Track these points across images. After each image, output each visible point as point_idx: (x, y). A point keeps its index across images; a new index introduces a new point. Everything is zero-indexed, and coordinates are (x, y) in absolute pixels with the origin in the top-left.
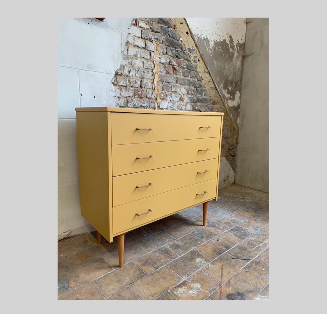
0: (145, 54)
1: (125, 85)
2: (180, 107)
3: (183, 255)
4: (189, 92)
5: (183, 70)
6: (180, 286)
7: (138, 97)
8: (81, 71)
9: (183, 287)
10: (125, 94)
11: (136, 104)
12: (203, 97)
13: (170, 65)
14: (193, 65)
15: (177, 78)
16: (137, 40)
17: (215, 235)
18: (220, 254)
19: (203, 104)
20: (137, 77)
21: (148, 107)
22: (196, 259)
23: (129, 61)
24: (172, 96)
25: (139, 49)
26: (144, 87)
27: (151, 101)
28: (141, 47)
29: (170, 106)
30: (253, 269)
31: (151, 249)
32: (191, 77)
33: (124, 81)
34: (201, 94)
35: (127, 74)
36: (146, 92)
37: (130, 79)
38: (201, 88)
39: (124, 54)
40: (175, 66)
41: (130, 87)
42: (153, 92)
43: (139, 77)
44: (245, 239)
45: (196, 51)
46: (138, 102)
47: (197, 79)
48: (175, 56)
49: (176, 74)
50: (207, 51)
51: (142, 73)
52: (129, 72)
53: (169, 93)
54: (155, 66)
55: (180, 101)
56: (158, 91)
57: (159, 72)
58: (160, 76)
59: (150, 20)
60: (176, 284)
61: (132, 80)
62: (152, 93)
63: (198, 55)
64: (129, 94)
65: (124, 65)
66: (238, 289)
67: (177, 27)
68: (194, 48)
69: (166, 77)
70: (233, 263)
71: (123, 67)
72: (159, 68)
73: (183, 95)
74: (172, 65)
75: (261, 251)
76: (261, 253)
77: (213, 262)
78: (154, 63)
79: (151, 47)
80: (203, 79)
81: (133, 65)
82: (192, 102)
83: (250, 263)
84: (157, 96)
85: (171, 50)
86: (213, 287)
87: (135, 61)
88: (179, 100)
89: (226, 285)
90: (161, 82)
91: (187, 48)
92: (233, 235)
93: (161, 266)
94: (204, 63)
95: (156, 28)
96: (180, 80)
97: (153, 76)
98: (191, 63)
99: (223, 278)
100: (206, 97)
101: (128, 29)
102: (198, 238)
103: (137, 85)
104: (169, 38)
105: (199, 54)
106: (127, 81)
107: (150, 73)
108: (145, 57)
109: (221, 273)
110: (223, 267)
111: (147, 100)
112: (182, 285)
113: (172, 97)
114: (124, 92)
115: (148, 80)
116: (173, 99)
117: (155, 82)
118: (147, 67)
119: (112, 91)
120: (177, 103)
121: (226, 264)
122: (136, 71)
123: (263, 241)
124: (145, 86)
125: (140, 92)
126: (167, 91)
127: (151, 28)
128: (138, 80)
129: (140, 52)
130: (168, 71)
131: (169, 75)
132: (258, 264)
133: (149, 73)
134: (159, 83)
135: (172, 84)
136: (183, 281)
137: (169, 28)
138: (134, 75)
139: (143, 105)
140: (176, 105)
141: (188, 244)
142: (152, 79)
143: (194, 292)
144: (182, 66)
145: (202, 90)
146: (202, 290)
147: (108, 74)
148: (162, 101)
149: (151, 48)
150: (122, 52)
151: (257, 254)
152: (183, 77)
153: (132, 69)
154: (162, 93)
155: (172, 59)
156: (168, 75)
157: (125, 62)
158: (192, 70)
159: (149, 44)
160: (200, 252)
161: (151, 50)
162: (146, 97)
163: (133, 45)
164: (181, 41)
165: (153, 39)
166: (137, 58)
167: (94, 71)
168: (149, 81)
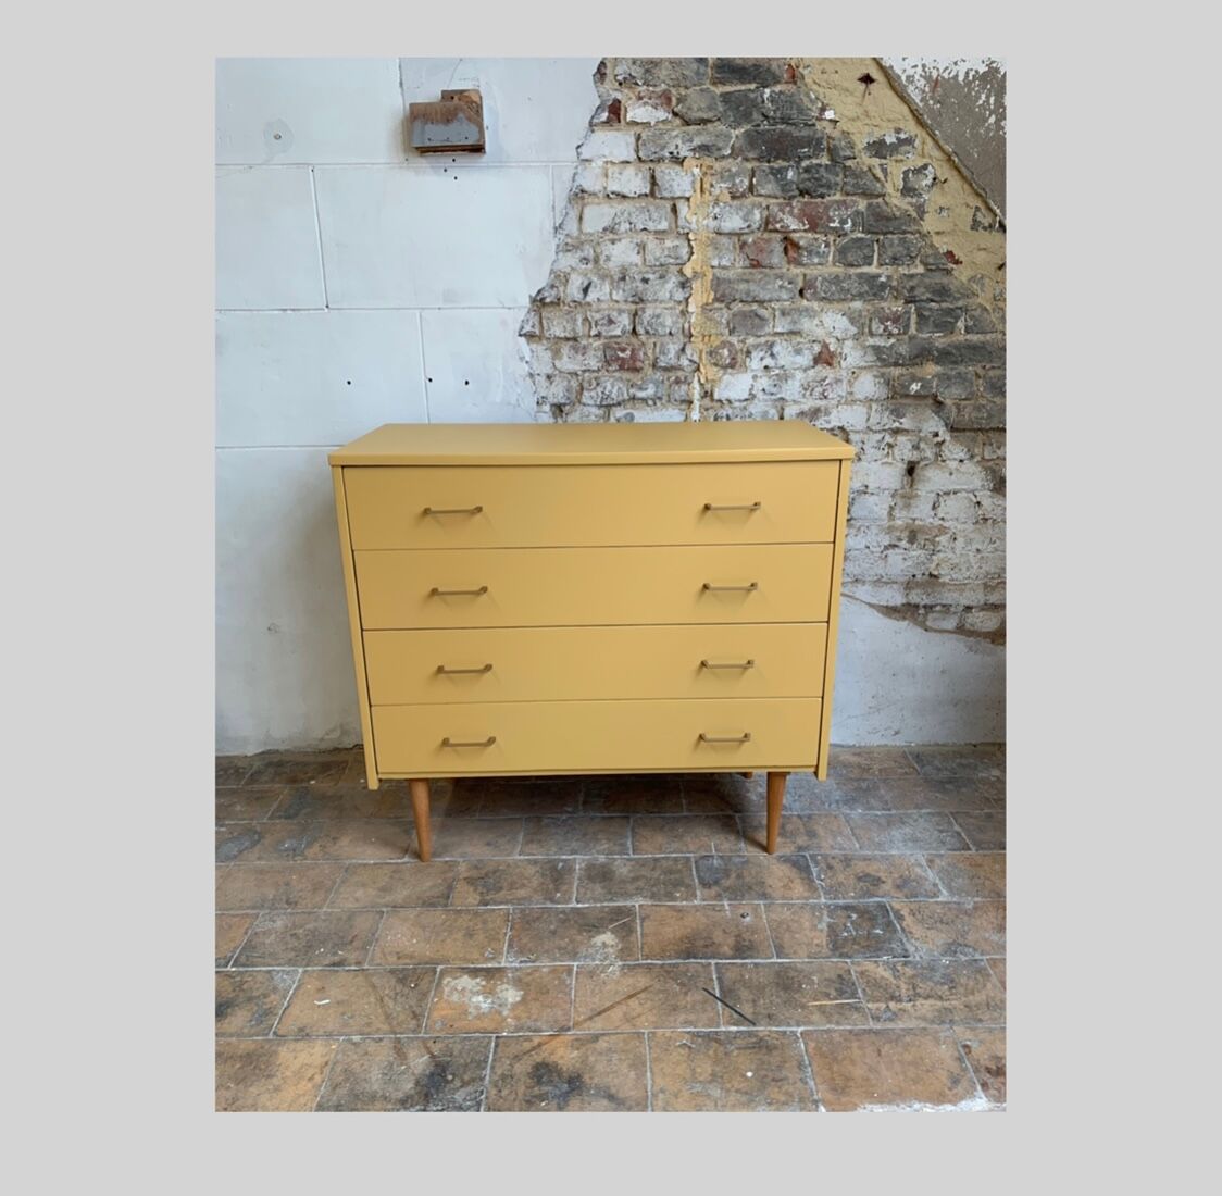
0: (650, 215)
1: (568, 336)
2: (819, 389)
3: (586, 905)
4: (870, 327)
5: (838, 240)
6: (474, 972)
7: (621, 368)
8: (425, 314)
9: (478, 980)
10: (568, 363)
11: (611, 392)
12: (961, 337)
13: (771, 231)
14: (899, 209)
15: (805, 275)
16: (616, 175)
17: (764, 896)
18: (689, 958)
19: (962, 368)
20: (617, 302)
21: (660, 398)
22: (604, 933)
23: (586, 253)
24: (776, 349)
25: (626, 205)
26: (647, 332)
27: (673, 378)
28: (632, 195)
29: (764, 390)
30: (715, 1051)
31: (534, 852)
32: (881, 265)
33: (565, 323)
34: (947, 327)
35: (578, 296)
36: (654, 350)
37: (589, 313)
38: (942, 301)
39: (567, 235)
40: (794, 231)
41: (591, 340)
42: (685, 345)
43: (626, 301)
44: (850, 957)
45: (917, 143)
46: (621, 386)
47: (925, 264)
48: (797, 192)
49: (800, 264)
50: (988, 130)
51: (640, 285)
52: (586, 291)
53: (763, 340)
54: (694, 250)
55: (819, 367)
56: (707, 338)
57: (713, 267)
58: (718, 285)
59: (674, 86)
60: (473, 963)
61: (597, 316)
62: (683, 350)
63: (930, 157)
64: (586, 362)
65: (568, 270)
66: (592, 1068)
67: (805, 72)
68: (903, 136)
69: (747, 281)
70: (684, 1002)
71: (560, 278)
72: (710, 254)
73: (839, 340)
74: (776, 231)
75: (838, 1023)
76: (828, 1031)
77: (632, 968)
78: (689, 241)
79: (675, 184)
80: (957, 262)
81: (602, 262)
82: (885, 366)
83: (738, 1032)
84: (700, 358)
85: (775, 175)
86: (539, 1024)
87: (607, 249)
88: (812, 364)
89: (577, 1040)
90: (723, 305)
91: (861, 142)
92: (823, 926)
93: (501, 903)
94: (971, 185)
95: (700, 109)
96: (818, 284)
97: (683, 288)
98: (887, 204)
99: (596, 1019)
100: (975, 338)
101: (579, 147)
102: (696, 880)
103: (615, 329)
104: (765, 126)
105: (937, 154)
106: (575, 320)
107: (673, 281)
108: (651, 226)
109: (608, 1004)
110: (642, 995)
111: (658, 375)
112: (484, 973)
113: (772, 355)
114: (565, 358)
115: (663, 305)
116: (781, 362)
117: (691, 308)
118: (657, 260)
119: (522, 358)
120: (799, 375)
121: (660, 991)
122: (612, 284)
123: (905, 999)
124: (649, 328)
125: (628, 353)
126: (747, 334)
127: (675, 114)
128: (620, 312)
129: (630, 214)
130: (759, 257)
131: (761, 273)
132: (756, 1050)
133: (667, 282)
134: (711, 310)
135: (776, 305)
136: (497, 965)
137: (765, 87)
138: (602, 298)
139: (641, 394)
140: (797, 384)
141: (641, 883)
142: (681, 299)
143: (484, 1005)
144: (831, 225)
145: (952, 309)
146: (505, 1013)
147: (509, 308)
148: (724, 374)
149: (676, 187)
150: (556, 229)
151: (810, 1023)
152: (839, 270)
153: (595, 279)
154: (724, 344)
155: (776, 209)
156: (757, 274)
157: (568, 261)
158: (892, 233)
159: (667, 178)
160: (638, 921)
161: (678, 194)
162: (654, 366)
163: (601, 195)
164: (830, 120)
165: (687, 154)
166: (616, 237)
167: (464, 308)
168: (666, 309)
